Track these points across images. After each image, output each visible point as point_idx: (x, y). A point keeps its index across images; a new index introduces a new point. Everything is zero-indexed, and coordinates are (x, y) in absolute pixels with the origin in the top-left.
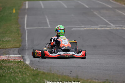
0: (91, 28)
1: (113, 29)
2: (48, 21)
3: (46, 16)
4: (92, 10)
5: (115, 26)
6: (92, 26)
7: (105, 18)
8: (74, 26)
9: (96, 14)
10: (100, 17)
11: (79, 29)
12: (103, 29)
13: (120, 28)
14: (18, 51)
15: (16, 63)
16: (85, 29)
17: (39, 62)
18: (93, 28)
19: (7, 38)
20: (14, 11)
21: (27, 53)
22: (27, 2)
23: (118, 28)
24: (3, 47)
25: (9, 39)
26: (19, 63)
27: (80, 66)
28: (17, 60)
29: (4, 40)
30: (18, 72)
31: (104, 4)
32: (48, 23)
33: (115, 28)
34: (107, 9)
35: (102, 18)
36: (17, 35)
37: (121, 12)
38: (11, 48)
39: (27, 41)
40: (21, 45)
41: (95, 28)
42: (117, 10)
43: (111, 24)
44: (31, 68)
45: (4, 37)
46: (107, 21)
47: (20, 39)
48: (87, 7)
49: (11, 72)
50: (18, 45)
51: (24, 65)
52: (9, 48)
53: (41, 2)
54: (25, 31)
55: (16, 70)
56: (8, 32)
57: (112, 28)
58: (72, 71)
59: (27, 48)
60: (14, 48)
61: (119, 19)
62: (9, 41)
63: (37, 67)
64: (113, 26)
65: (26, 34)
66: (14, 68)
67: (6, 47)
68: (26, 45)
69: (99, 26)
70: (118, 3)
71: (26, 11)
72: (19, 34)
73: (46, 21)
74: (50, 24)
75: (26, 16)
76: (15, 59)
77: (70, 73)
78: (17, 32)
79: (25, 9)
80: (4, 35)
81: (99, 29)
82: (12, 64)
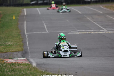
0: (85, 33)
1: (106, 33)
2: (45, 26)
3: (43, 22)
4: (85, 16)
5: (107, 30)
6: (86, 31)
7: (97, 23)
8: (70, 31)
9: (89, 19)
10: (93, 22)
11: (74, 33)
12: (96, 33)
13: (112, 32)
14: (21, 54)
15: (25, 66)
16: (80, 33)
17: (44, 64)
18: (87, 33)
19: (9, 42)
20: (14, 18)
21: (30, 56)
22: (25, 9)
23: (110, 32)
24: (7, 51)
25: (11, 43)
26: (28, 66)
27: (83, 68)
28: (25, 63)
29: (7, 45)
30: (29, 74)
31: (95, 10)
32: (46, 28)
33: (107, 32)
34: (99, 15)
35: (94, 23)
36: (19, 40)
37: (111, 17)
38: (15, 52)
39: (28, 45)
40: (23, 49)
41: (89, 32)
42: (108, 16)
43: (104, 29)
44: (40, 70)
45: (7, 42)
46: (100, 26)
47: (22, 43)
48: (80, 13)
49: (23, 73)
50: (20, 49)
51: (33, 68)
52: (12, 52)
53: (38, 9)
54: (26, 36)
55: (26, 72)
56: (10, 37)
57: (104, 32)
58: (76, 72)
59: (29, 52)
60: (17, 51)
61: (110, 24)
62: (12, 45)
63: (44, 69)
64: (105, 30)
65: (26, 39)
66: (24, 70)
67: (10, 51)
68: (27, 49)
69: (92, 30)
70: (108, 9)
71: (25, 17)
72: (20, 39)
73: (44, 26)
74: (47, 29)
75: (25, 22)
76: (23, 62)
77: (76, 74)
78: (18, 37)
79: (24, 15)
80: (6, 40)
81: (92, 33)
82: (21, 66)
